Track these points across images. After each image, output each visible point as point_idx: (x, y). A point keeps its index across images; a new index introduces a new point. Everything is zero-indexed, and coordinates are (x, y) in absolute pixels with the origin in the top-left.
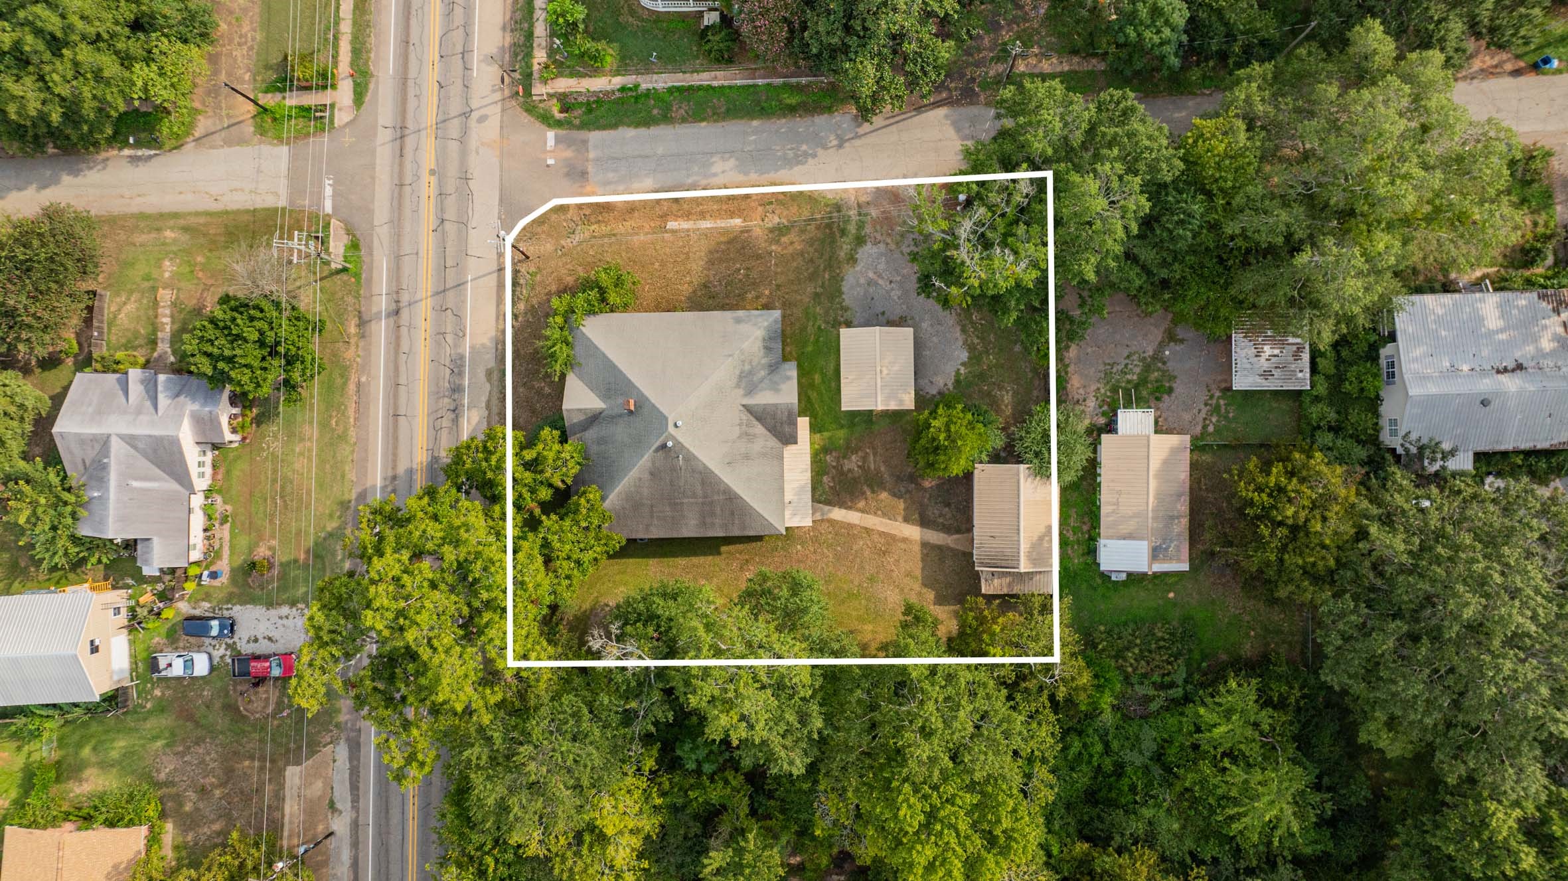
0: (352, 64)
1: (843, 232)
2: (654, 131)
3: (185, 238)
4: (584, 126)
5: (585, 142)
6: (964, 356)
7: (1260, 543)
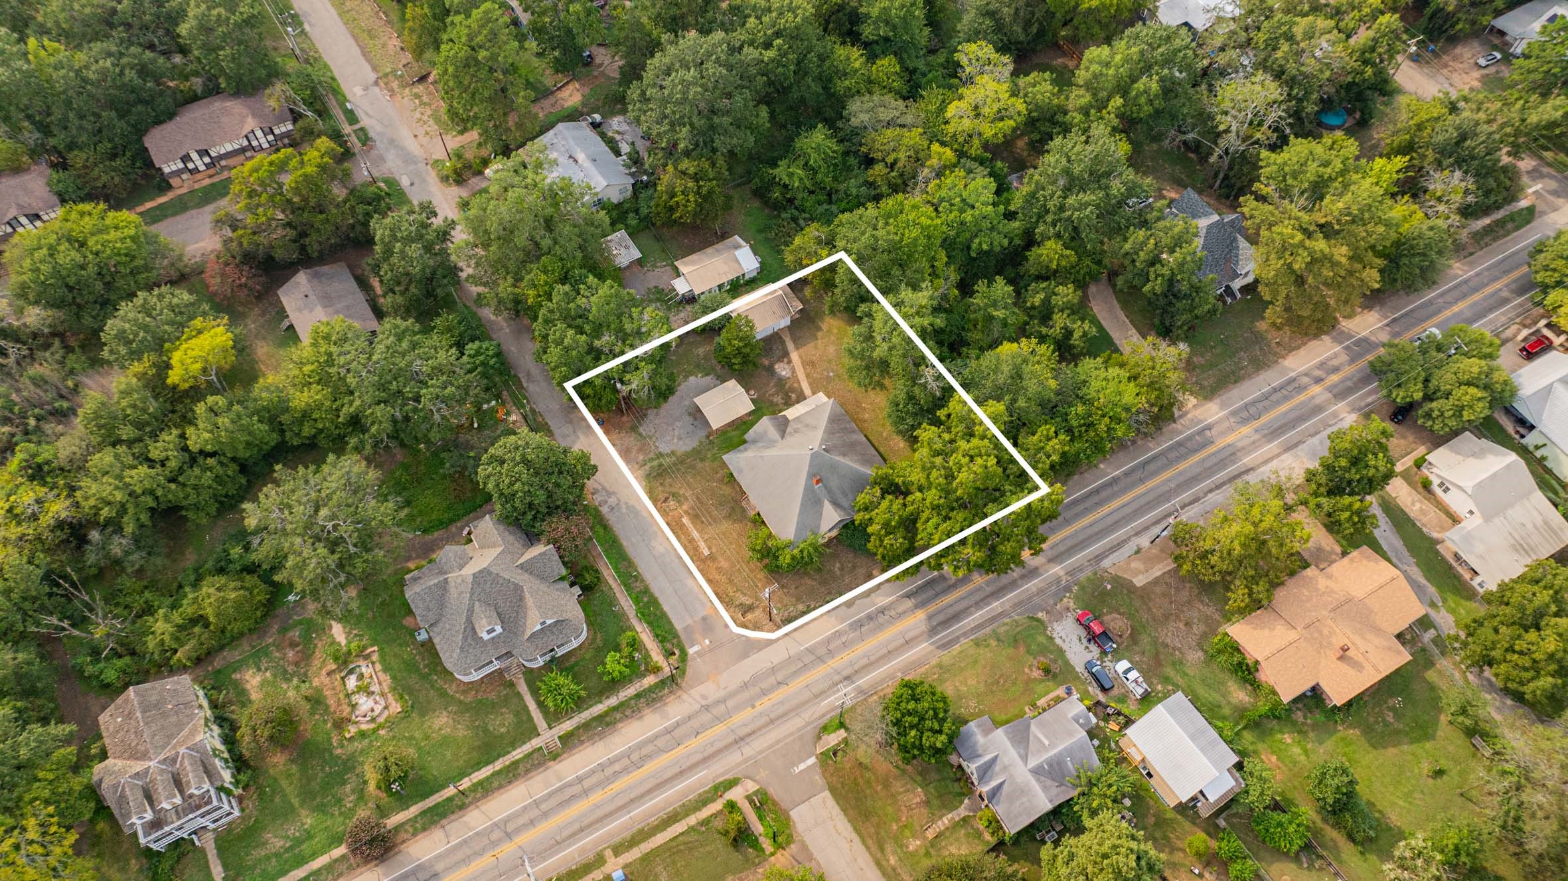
0: (714, 801)
1: (660, 465)
2: (657, 594)
3: (889, 848)
4: (676, 636)
5: (685, 629)
6: (692, 378)
7: (710, 192)
